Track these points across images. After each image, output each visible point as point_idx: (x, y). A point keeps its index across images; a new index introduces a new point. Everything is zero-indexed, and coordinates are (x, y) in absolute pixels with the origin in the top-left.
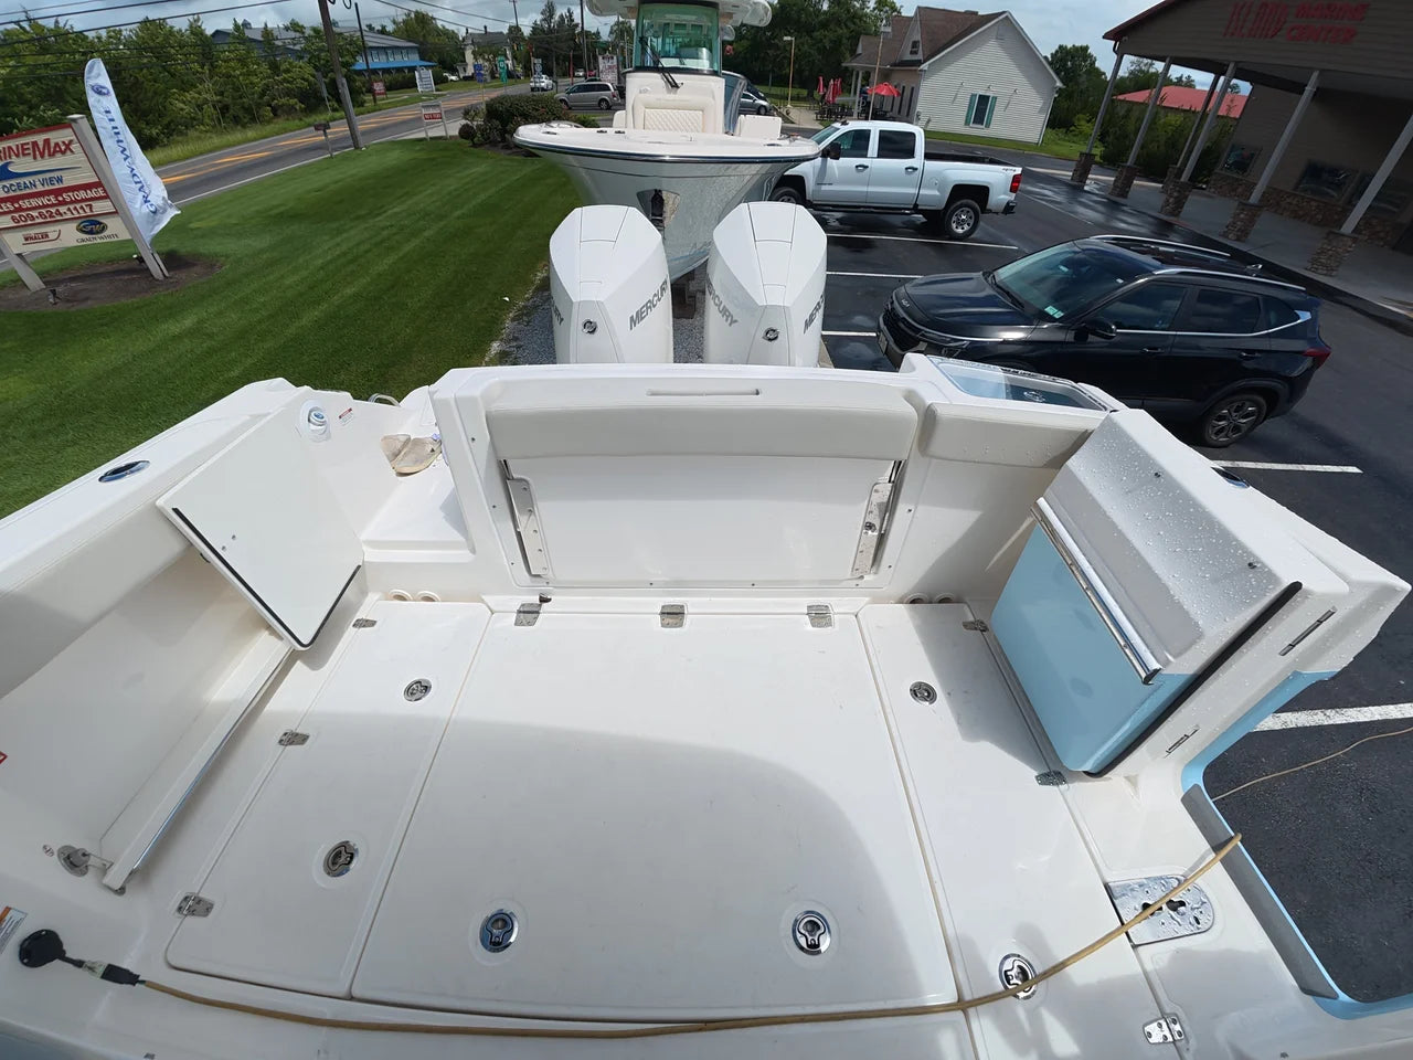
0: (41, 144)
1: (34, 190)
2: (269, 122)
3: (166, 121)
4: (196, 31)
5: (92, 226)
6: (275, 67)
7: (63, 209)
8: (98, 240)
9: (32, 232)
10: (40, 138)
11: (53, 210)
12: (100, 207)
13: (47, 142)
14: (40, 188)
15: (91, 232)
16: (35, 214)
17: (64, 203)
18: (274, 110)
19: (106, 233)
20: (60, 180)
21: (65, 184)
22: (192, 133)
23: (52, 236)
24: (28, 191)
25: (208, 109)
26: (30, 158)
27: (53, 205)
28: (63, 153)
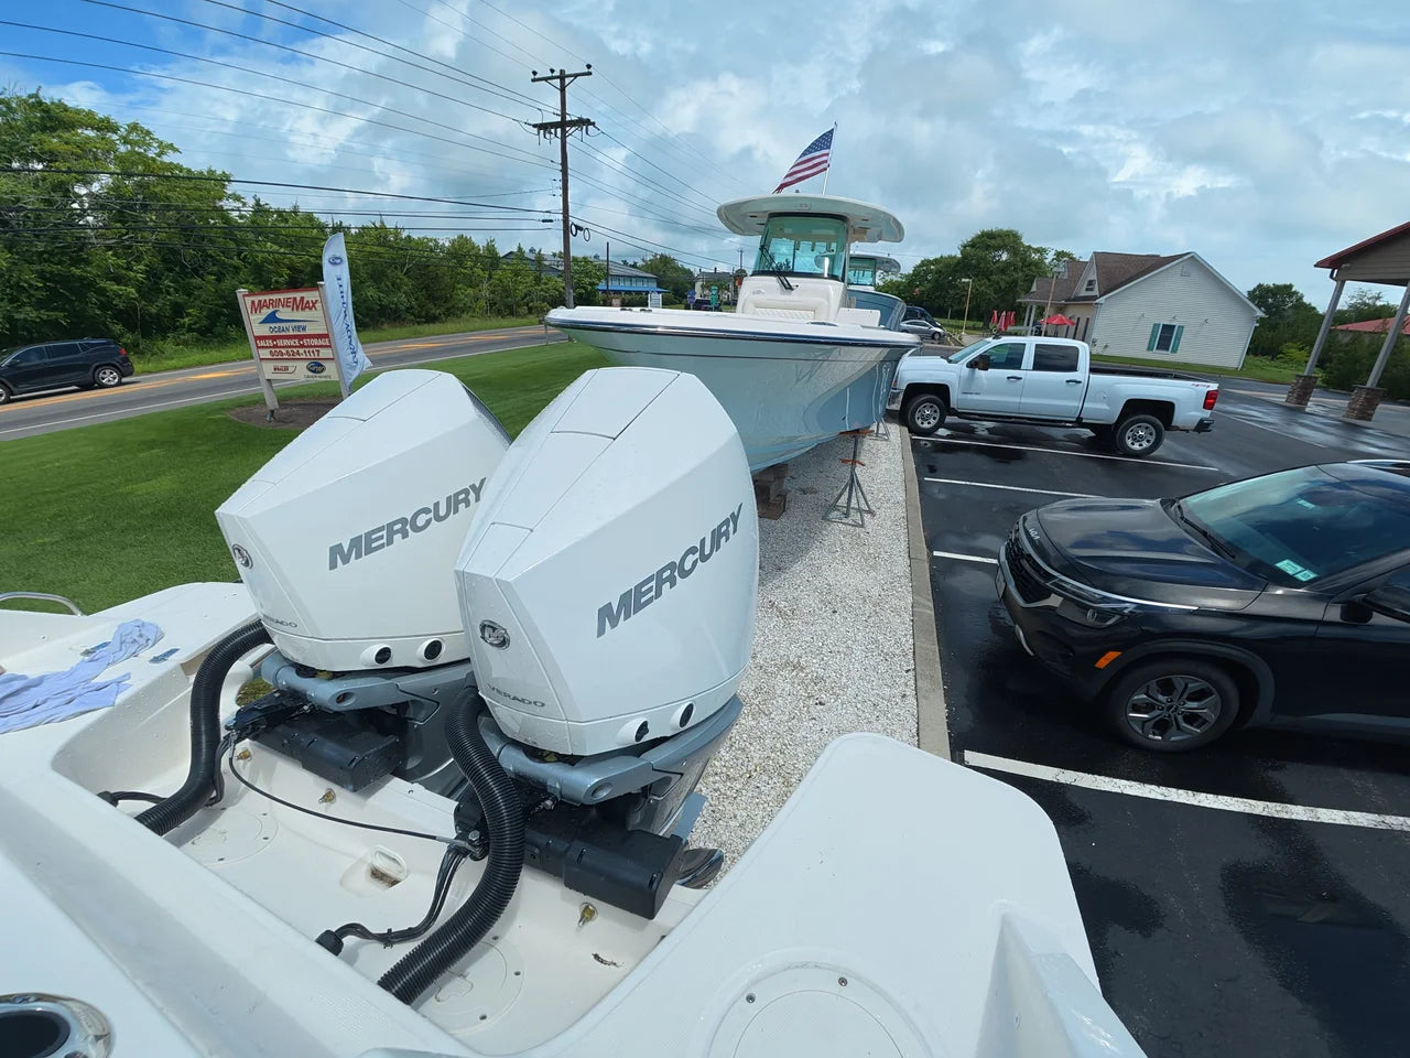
0: (298, 299)
1: (287, 333)
2: (524, 316)
3: (449, 305)
4: (491, 249)
5: (316, 367)
6: (538, 280)
7: (301, 351)
8: (318, 378)
9: (280, 364)
10: (298, 295)
11: (295, 350)
12: (325, 353)
13: (302, 298)
14: (291, 333)
15: (314, 372)
16: (284, 351)
17: (302, 346)
18: (530, 309)
19: (324, 374)
20: (304, 329)
21: (308, 332)
22: (465, 316)
23: (291, 370)
24: (284, 333)
25: (482, 303)
26: (290, 309)
27: (296, 347)
28: (311, 309)
